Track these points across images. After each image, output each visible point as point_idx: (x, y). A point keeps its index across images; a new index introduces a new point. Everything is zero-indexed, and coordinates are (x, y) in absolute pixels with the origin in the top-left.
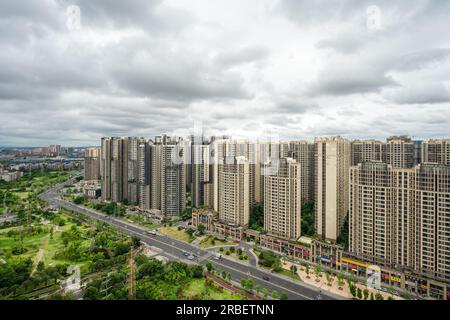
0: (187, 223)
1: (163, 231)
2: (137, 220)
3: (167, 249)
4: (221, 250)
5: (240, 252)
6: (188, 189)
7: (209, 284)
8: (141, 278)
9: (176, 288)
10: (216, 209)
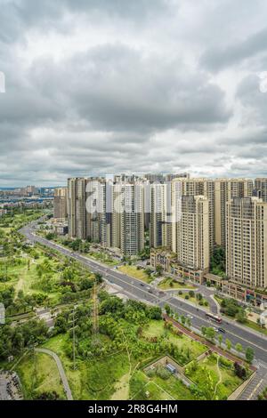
0: (145, 262)
1: (124, 270)
2: (99, 257)
3: (127, 287)
4: (180, 293)
5: (200, 297)
6: (146, 229)
7: (168, 328)
8: (104, 313)
9: (136, 328)
10: (174, 251)
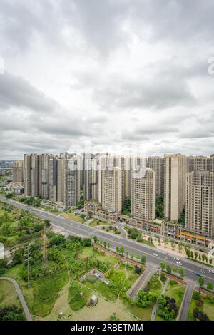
0: (81, 210)
1: (66, 216)
2: (47, 209)
3: (68, 228)
4: (104, 228)
5: (116, 229)
6: (82, 189)
7: (96, 250)
8: (51, 247)
9: (74, 253)
10: (100, 201)
